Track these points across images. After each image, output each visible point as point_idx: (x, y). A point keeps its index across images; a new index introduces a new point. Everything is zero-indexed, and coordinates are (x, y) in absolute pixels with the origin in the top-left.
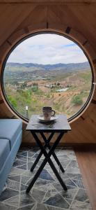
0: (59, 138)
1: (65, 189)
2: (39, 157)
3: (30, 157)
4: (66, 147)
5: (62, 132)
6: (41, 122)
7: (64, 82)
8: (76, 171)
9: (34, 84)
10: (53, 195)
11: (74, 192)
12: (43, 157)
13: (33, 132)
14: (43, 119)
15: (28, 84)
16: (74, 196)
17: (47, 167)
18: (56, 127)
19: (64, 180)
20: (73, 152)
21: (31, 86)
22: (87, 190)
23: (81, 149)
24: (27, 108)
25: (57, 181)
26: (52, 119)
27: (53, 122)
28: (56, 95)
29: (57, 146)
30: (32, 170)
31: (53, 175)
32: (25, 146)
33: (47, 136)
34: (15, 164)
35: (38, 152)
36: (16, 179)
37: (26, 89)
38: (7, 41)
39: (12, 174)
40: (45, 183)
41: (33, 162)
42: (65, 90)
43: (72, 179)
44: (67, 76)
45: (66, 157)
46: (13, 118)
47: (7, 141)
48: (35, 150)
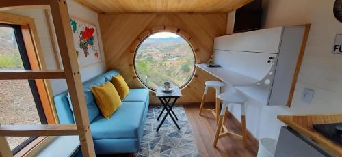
0: (175, 100)
1: (179, 128)
2: (163, 110)
3: (156, 113)
4: (178, 105)
5: (177, 97)
6: (164, 92)
7: (174, 53)
8: (185, 119)
9: (149, 55)
10: (172, 132)
11: (184, 130)
12: (165, 112)
13: (160, 98)
14: (164, 89)
15: (144, 55)
16: (184, 131)
17: (169, 118)
18: (173, 94)
19: (178, 124)
20: (183, 108)
21: (146, 56)
22: (191, 128)
23: (188, 106)
24: (146, 77)
25: (174, 125)
26: (170, 89)
27: (171, 92)
28: (167, 63)
29: (174, 105)
30: (158, 120)
31: (172, 122)
32: (152, 105)
33: (167, 99)
34: (148, 116)
35: (161, 110)
36: (150, 125)
37: (142, 59)
38: (138, 38)
39: (146, 122)
40: (167, 126)
41: (159, 115)
42: (175, 59)
43: (182, 123)
44: (176, 47)
45: (179, 112)
46: (143, 88)
47: (143, 103)
48: (159, 108)
